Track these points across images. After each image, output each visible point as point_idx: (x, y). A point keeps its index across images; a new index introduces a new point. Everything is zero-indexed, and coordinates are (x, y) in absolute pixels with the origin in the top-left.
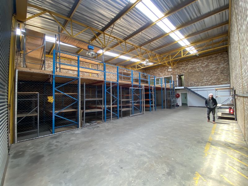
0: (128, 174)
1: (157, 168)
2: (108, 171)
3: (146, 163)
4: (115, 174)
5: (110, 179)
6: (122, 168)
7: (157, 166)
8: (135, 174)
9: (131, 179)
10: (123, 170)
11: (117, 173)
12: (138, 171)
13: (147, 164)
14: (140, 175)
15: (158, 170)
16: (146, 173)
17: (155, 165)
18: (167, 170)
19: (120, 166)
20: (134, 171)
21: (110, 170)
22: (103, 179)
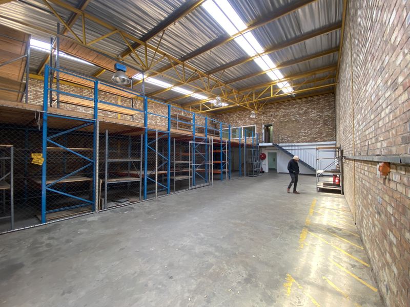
0: (182, 286)
1: (230, 273)
2: (146, 285)
3: (212, 265)
4: (159, 288)
5: (149, 300)
6: (171, 278)
7: (229, 269)
8: (194, 287)
9: (186, 295)
10: (174, 280)
11: (163, 288)
12: (199, 281)
13: (214, 267)
14: (202, 287)
15: (231, 275)
16: (211, 282)
17: (226, 267)
18: (245, 276)
19: (167, 274)
20: (193, 281)
21: (150, 284)
22: (137, 300)
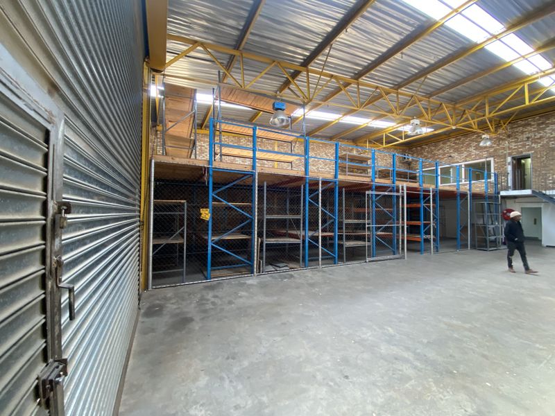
0: (363, 394)
1: (442, 399)
2: (314, 377)
3: (410, 379)
4: (330, 386)
5: (319, 396)
6: (347, 377)
7: (442, 393)
8: (380, 400)
9: (369, 408)
10: (351, 382)
11: (336, 387)
12: (388, 394)
13: (413, 382)
14: (394, 404)
15: (443, 402)
16: (409, 403)
17: (434, 389)
18: (469, 410)
19: (341, 371)
20: (378, 391)
21: (319, 377)
22: (304, 391)
